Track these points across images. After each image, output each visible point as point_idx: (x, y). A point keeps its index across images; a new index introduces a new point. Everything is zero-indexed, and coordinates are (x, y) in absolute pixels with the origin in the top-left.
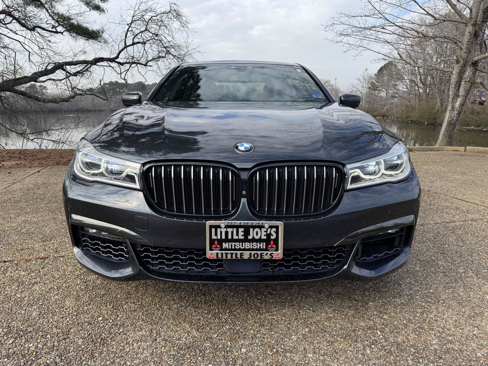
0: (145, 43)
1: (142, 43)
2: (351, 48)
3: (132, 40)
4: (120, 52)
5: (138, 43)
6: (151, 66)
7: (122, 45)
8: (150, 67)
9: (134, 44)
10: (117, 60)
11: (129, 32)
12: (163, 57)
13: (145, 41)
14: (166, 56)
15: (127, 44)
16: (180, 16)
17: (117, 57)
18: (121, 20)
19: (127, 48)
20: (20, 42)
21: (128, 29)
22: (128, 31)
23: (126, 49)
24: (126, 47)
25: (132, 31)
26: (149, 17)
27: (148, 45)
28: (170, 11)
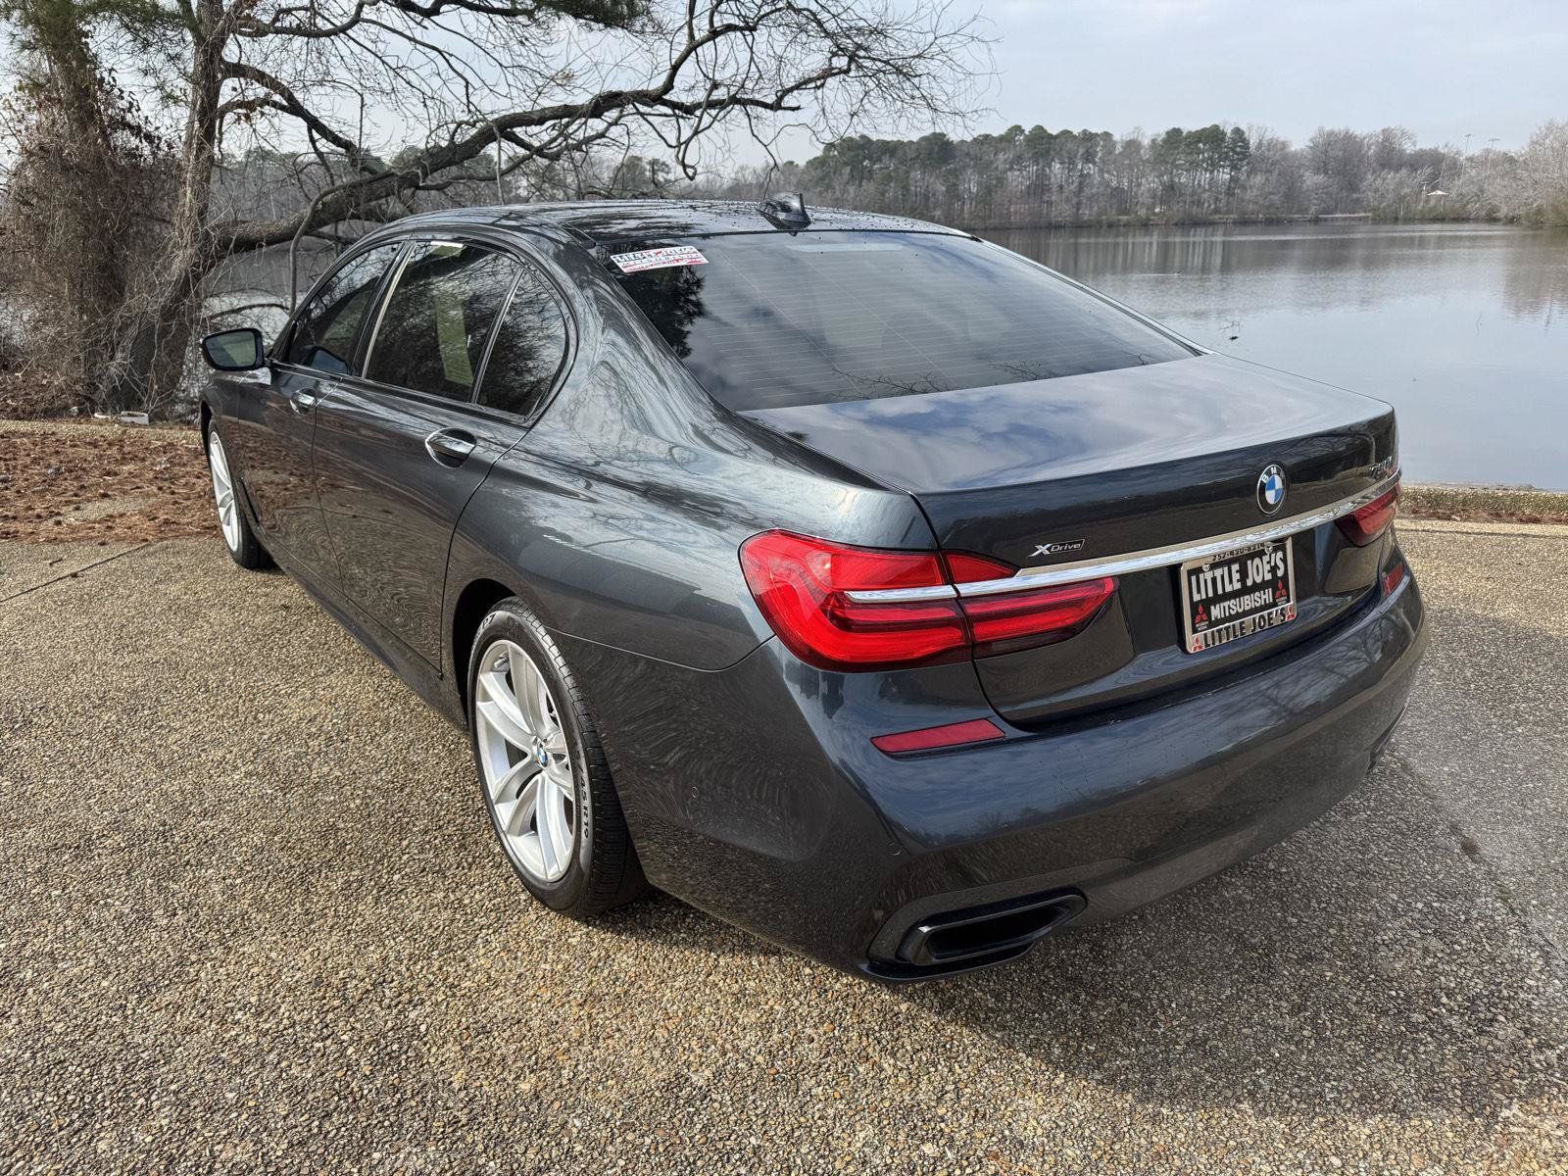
0: (753, 29)
1: (741, 29)
3: (707, 21)
4: (675, 68)
5: (730, 28)
6: (798, 108)
7: (681, 44)
8: (790, 112)
9: (714, 34)
10: (666, 97)
12: (840, 72)
13: (752, 21)
14: (853, 68)
15: (698, 36)
17: (669, 86)
19: (699, 50)
20: (440, 52)
23: (693, 54)
24: (693, 46)
27: (761, 34)
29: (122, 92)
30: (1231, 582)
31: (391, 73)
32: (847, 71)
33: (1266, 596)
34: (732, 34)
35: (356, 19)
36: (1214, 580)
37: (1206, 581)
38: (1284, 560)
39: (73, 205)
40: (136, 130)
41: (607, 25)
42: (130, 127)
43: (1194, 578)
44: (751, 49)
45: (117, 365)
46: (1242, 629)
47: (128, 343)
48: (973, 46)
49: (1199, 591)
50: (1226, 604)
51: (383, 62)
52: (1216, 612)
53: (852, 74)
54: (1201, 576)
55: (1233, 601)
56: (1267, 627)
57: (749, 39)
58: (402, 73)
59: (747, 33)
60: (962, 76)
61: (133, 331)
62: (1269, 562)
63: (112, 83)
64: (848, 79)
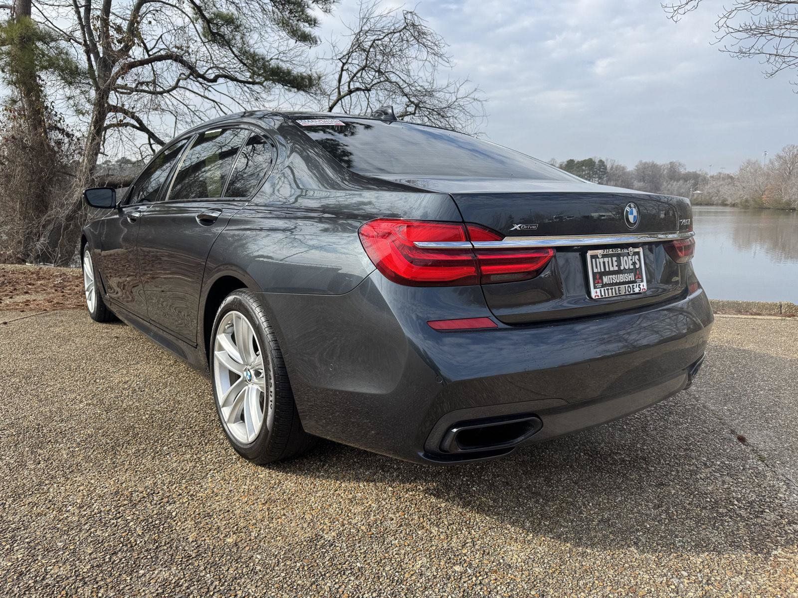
0: (369, 90)
1: (363, 90)
2: (784, 65)
3: (347, 86)
4: (331, 108)
5: (358, 89)
7: (334, 97)
9: (350, 92)
11: (344, 73)
12: (411, 114)
13: (369, 86)
14: (417, 112)
15: (342, 93)
16: (424, 33)
18: (334, 54)
19: (342, 99)
20: (216, 102)
21: (342, 68)
22: (342, 70)
23: (340, 102)
24: (340, 98)
25: (348, 69)
26: (370, 43)
27: (373, 92)
28: (405, 28)
29: (56, 113)
30: (613, 266)
31: (192, 113)
32: (414, 114)
33: (631, 277)
34: (358, 93)
35: (176, 87)
36: (604, 263)
37: (600, 262)
38: (639, 260)
39: (25, 165)
40: (62, 131)
41: (299, 89)
42: (59, 129)
43: (594, 260)
44: (368, 99)
45: (40, 244)
46: (619, 291)
47: (47, 233)
48: (475, 103)
49: (597, 267)
50: (611, 276)
51: (188, 108)
52: (606, 279)
53: (417, 115)
54: (597, 260)
55: (614, 276)
56: (632, 292)
57: (367, 95)
58: (197, 114)
59: (366, 92)
60: (469, 118)
61: (50, 227)
62: (632, 260)
63: (52, 108)
64: (415, 118)
